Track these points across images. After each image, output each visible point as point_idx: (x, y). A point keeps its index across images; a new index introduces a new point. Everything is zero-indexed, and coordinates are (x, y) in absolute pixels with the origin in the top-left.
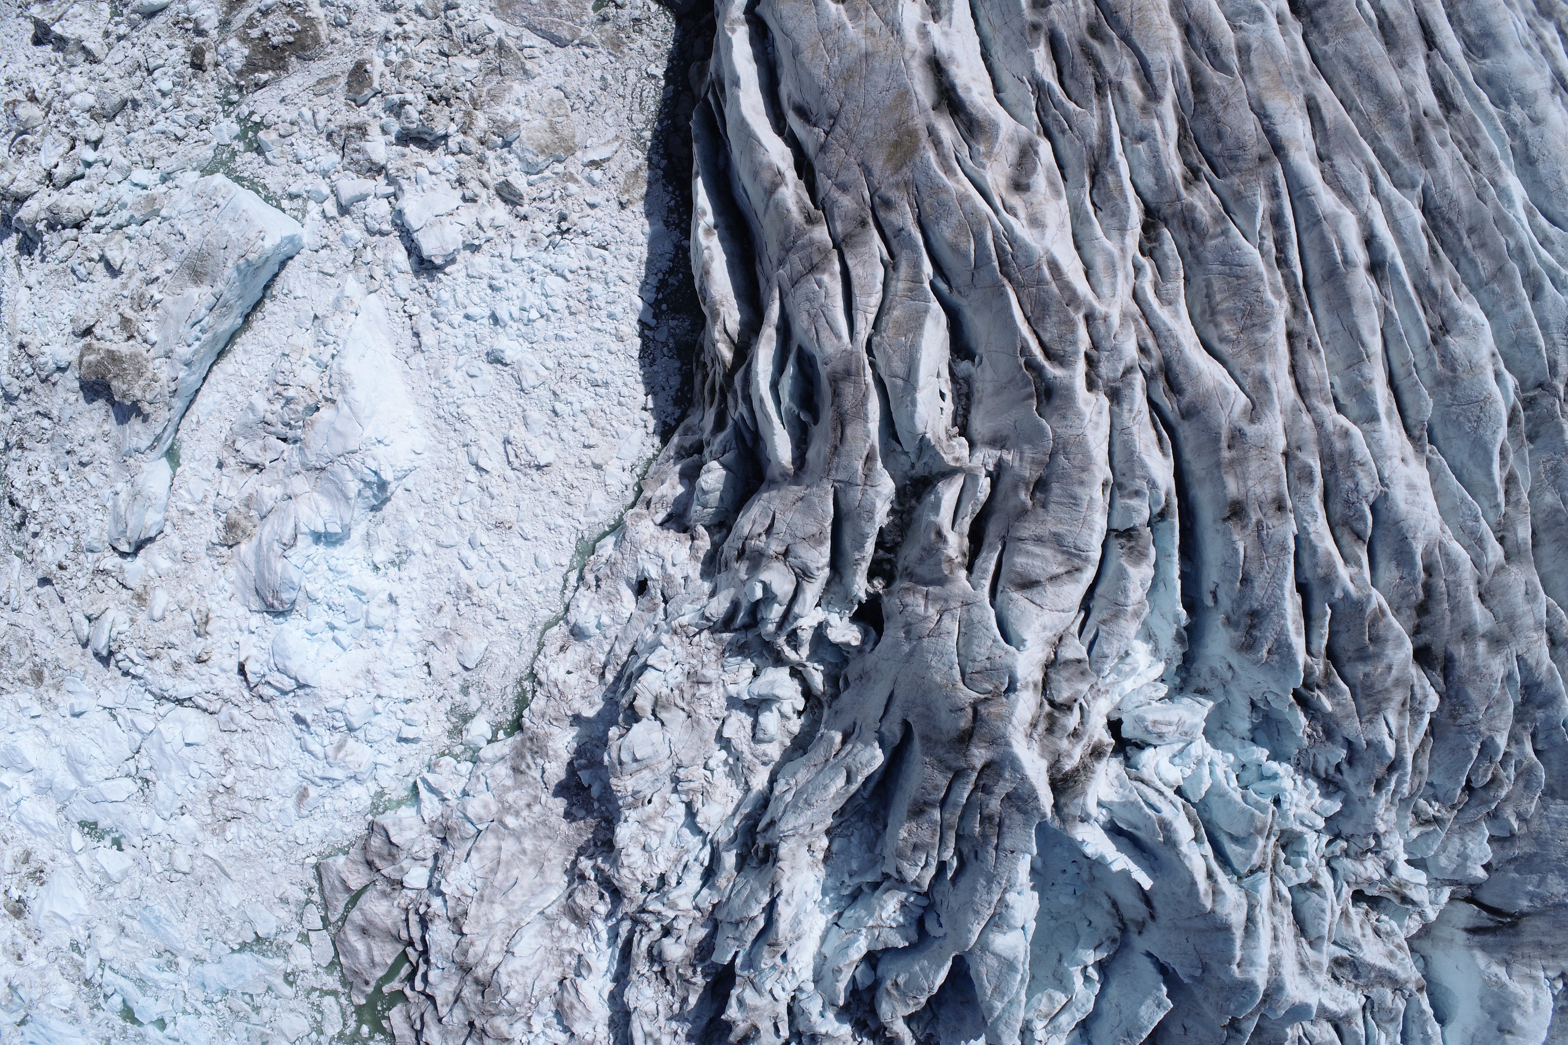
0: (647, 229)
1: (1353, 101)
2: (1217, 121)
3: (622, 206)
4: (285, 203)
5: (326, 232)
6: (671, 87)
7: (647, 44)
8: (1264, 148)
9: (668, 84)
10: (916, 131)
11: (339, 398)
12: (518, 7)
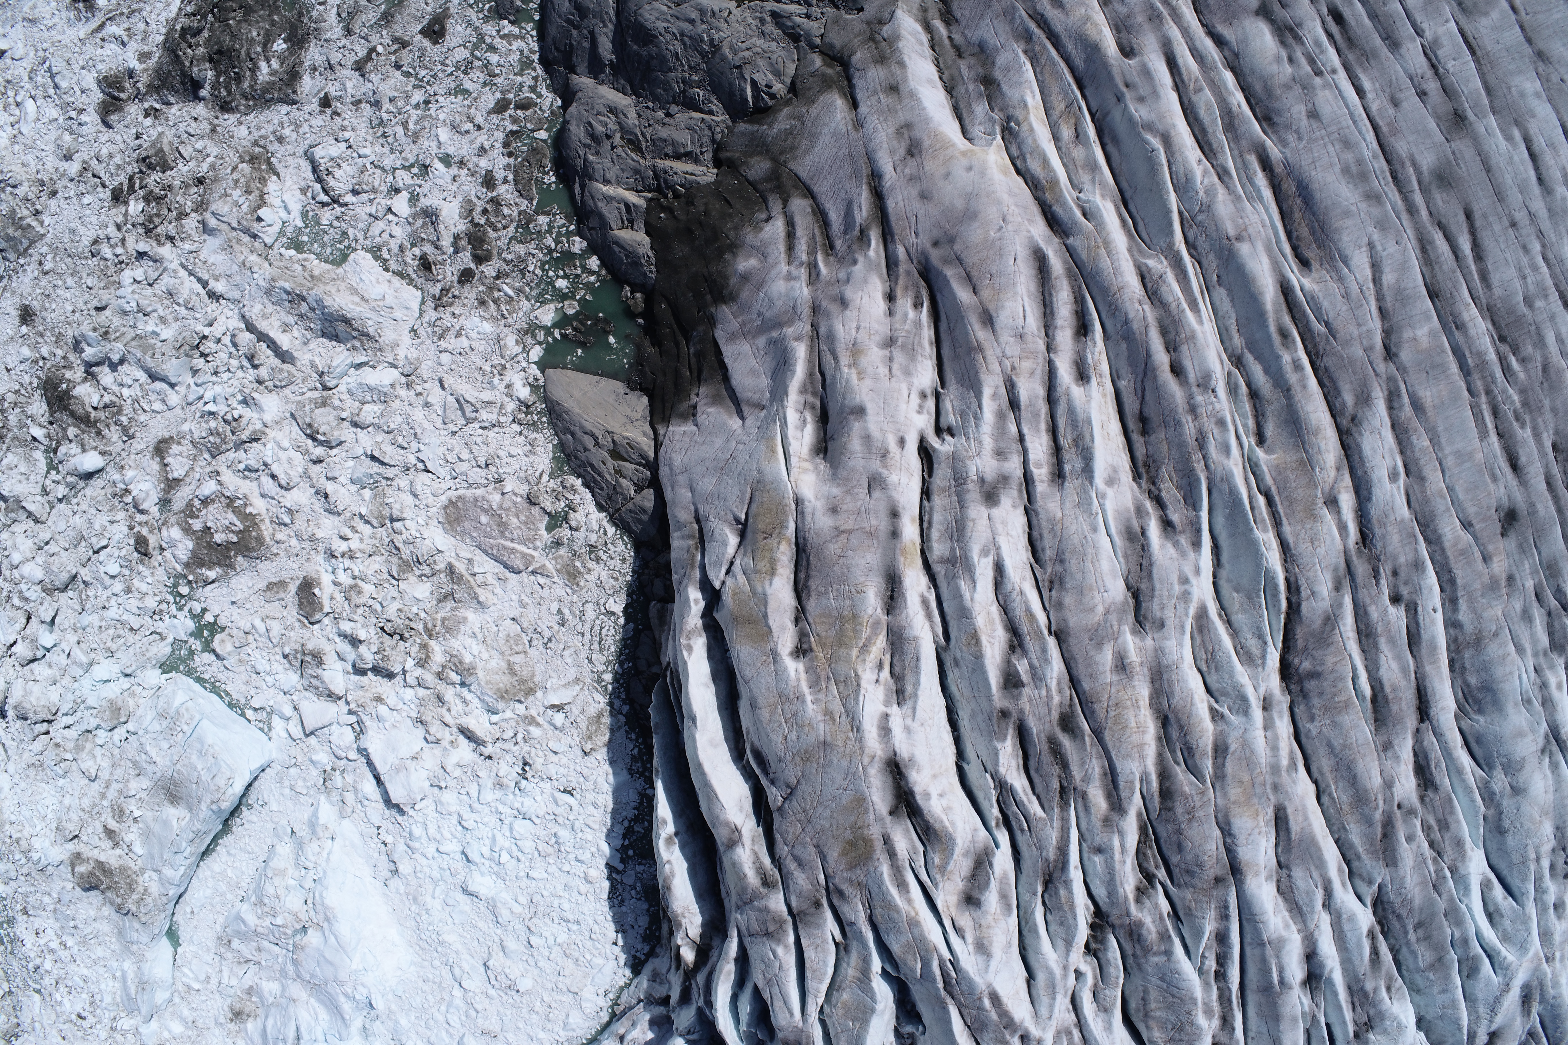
0: (611, 778)
1: (1328, 786)
2: (1179, 832)
3: (586, 754)
4: (249, 713)
5: (294, 752)
6: (631, 626)
7: (604, 575)
8: (1222, 869)
9: (627, 621)
10: (871, 840)
11: (325, 925)
12: (467, 525)
